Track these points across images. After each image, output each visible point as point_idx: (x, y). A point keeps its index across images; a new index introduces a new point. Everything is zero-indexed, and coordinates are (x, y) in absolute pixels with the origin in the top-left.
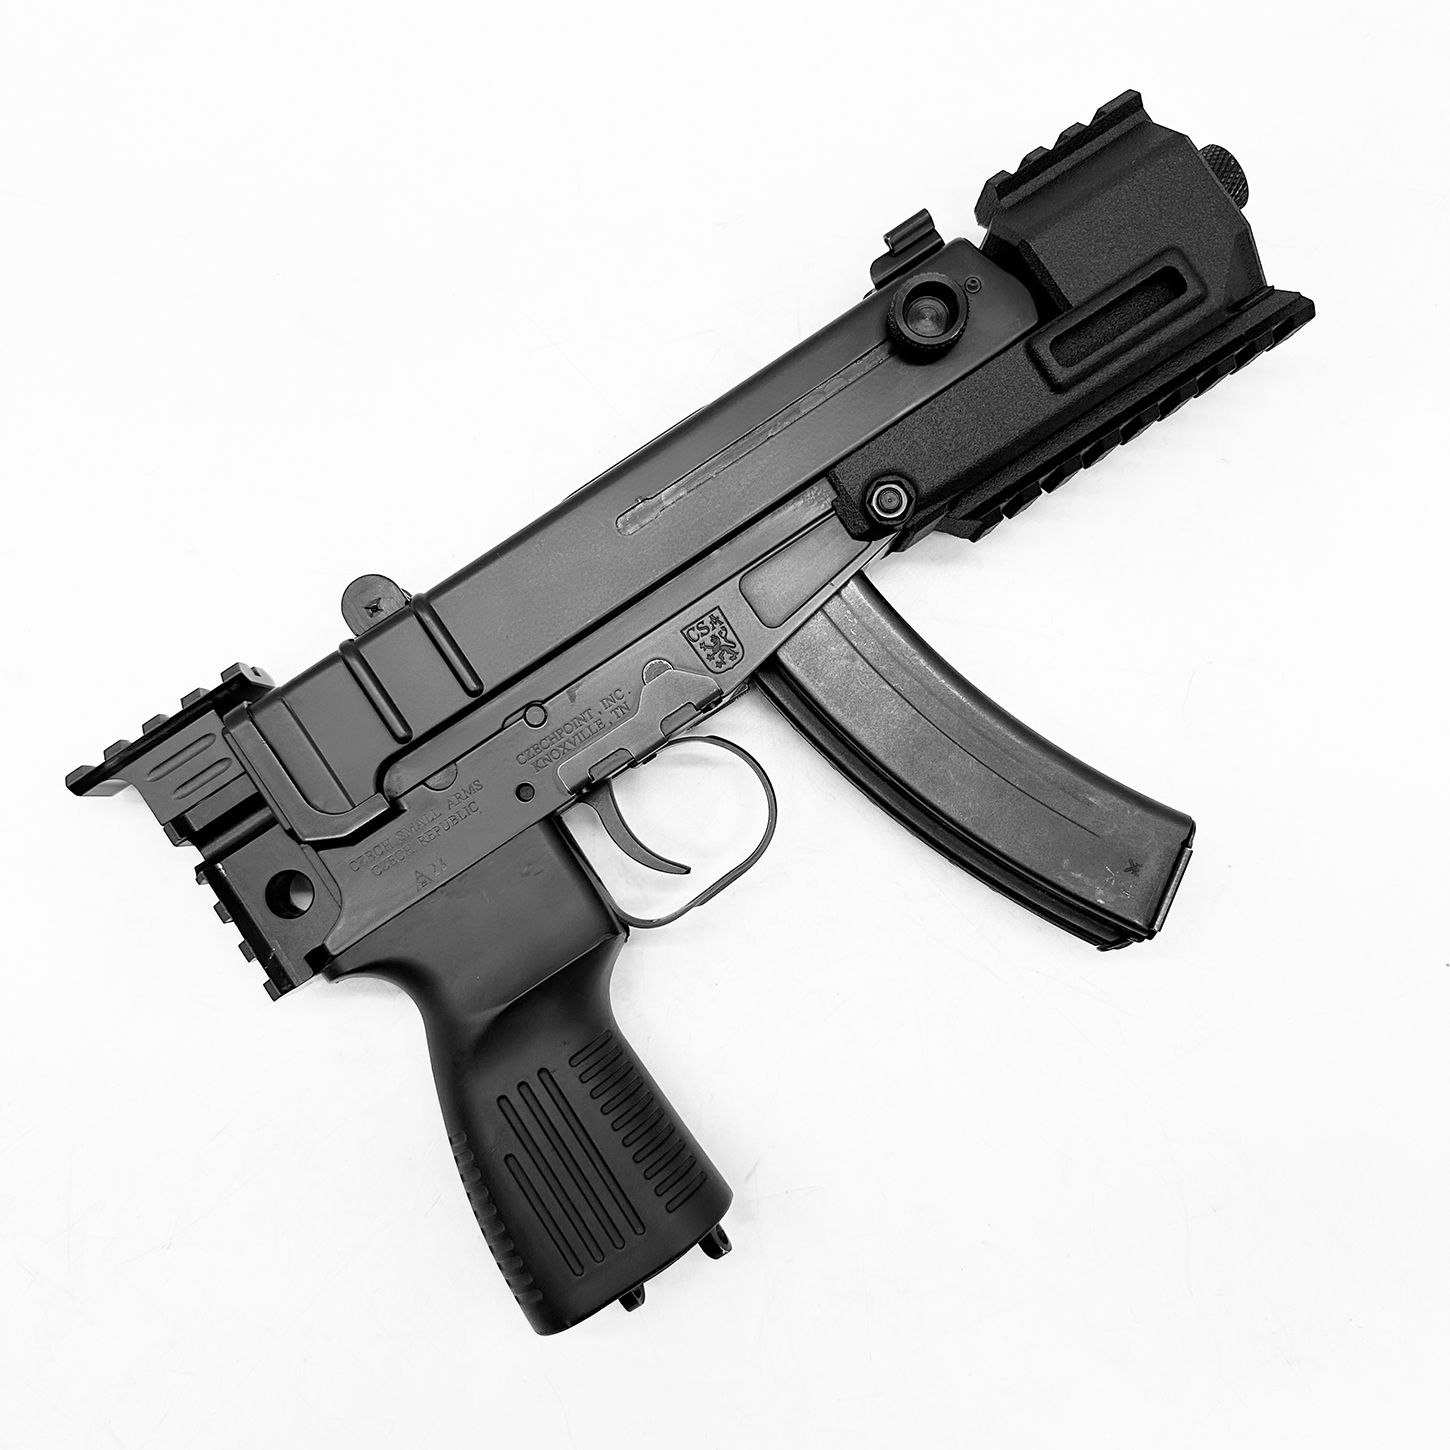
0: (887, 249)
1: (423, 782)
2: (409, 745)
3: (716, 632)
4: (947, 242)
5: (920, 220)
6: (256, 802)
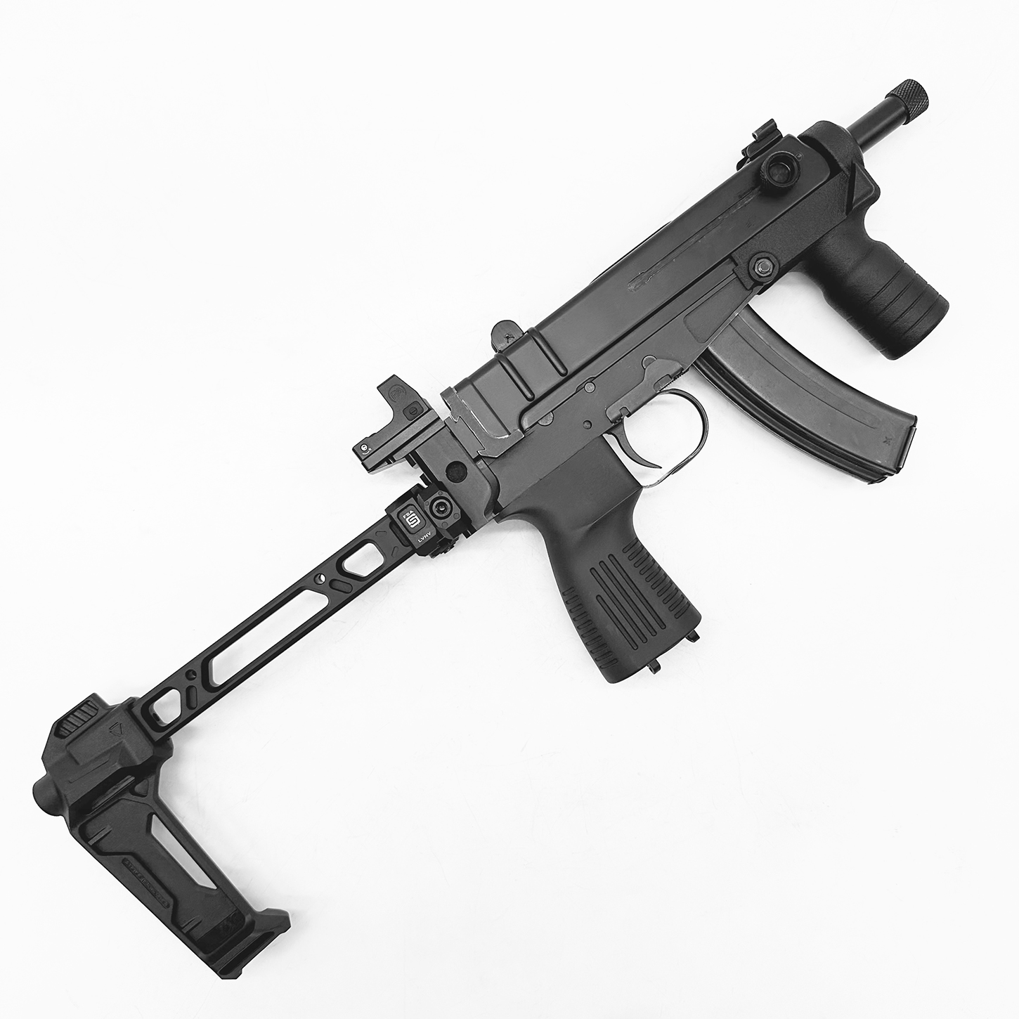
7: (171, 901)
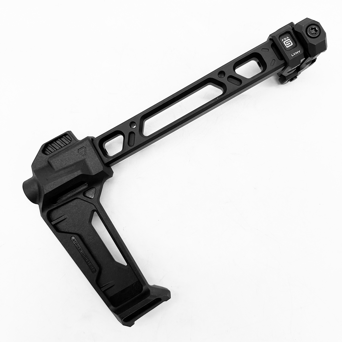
7: (98, 269)
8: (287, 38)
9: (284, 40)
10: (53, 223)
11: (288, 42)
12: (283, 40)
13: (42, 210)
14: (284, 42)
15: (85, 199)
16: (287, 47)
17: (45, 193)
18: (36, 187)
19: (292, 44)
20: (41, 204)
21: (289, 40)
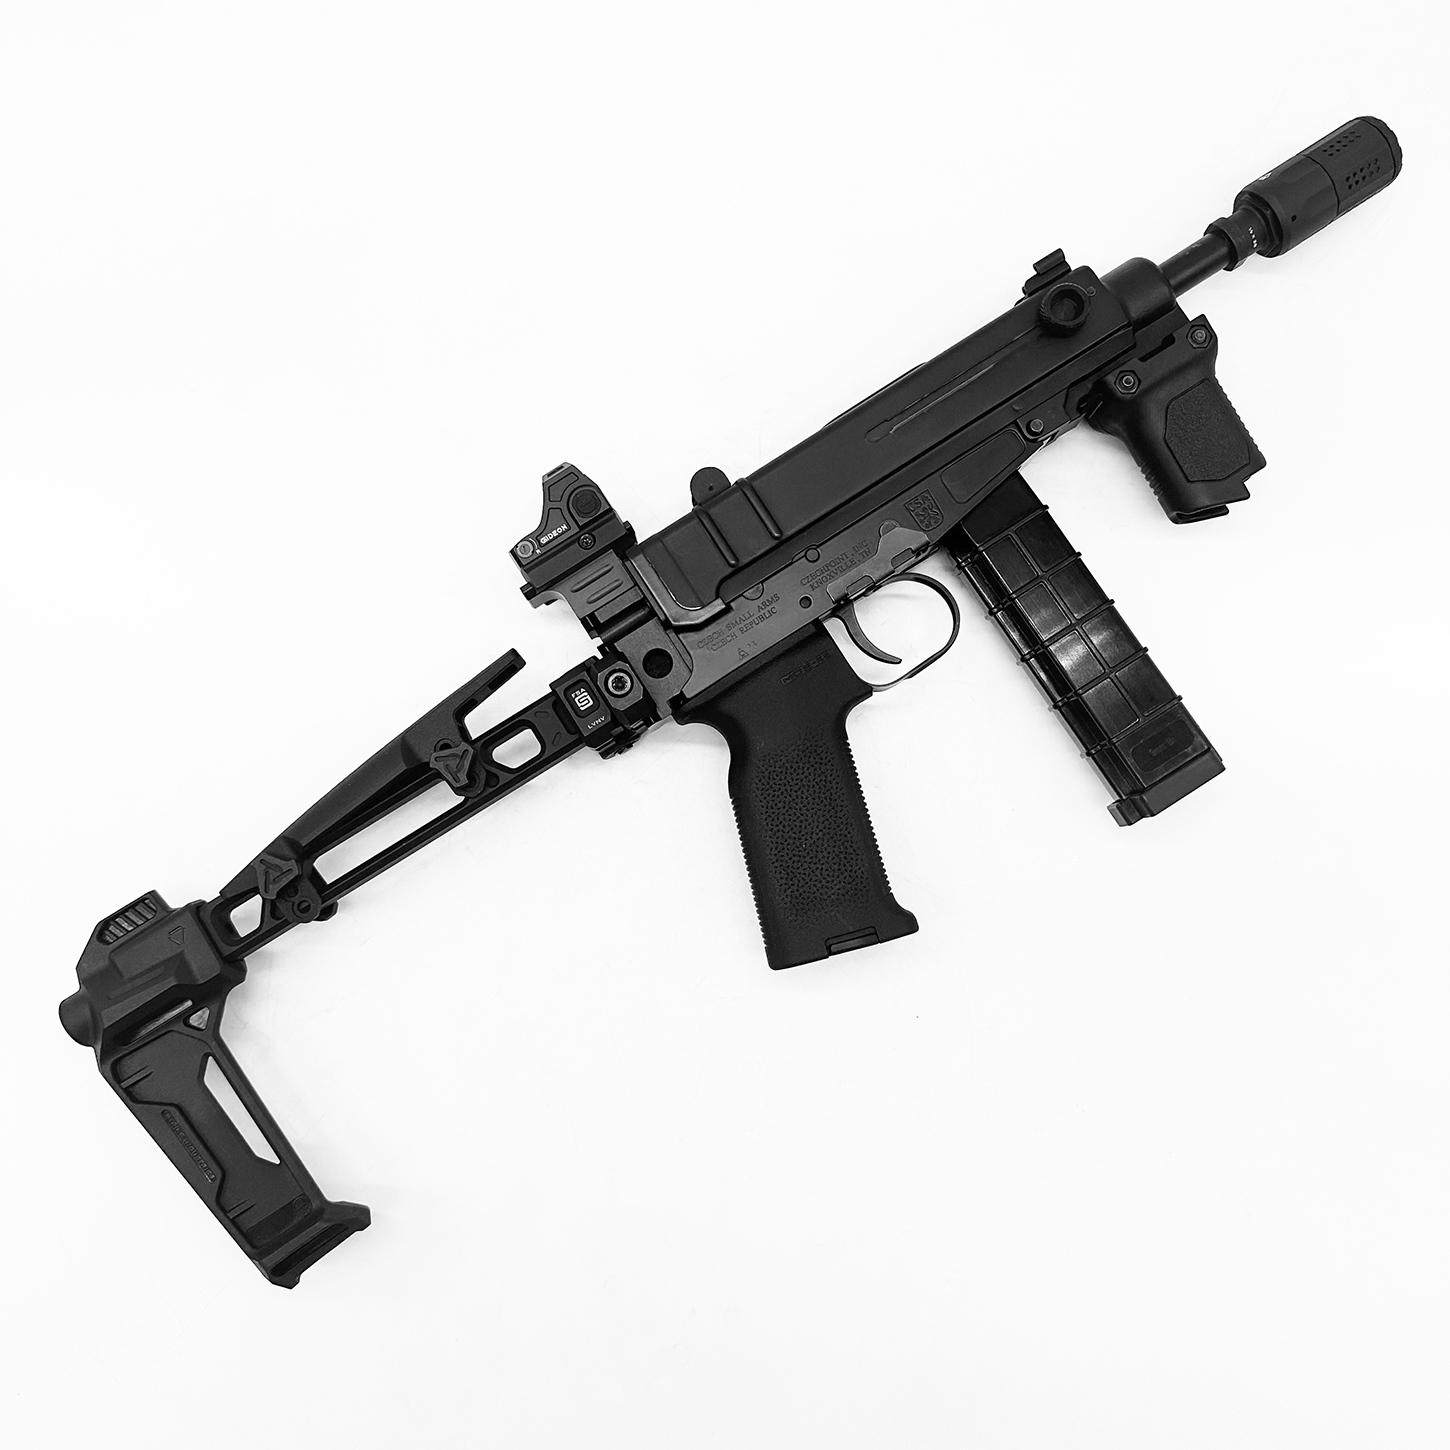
0: (1035, 273)
1: (742, 595)
2: (738, 570)
3: (925, 506)
4: (1073, 269)
5: (1056, 257)
6: (642, 603)
8: (582, 690)
9: (576, 696)
10: (125, 1084)
11: (583, 700)
12: (573, 695)
13: (102, 1061)
14: (576, 700)
15: (187, 1030)
16: (582, 709)
17: (106, 1026)
18: (87, 1012)
19: (591, 703)
20: (99, 1047)
21: (586, 694)
